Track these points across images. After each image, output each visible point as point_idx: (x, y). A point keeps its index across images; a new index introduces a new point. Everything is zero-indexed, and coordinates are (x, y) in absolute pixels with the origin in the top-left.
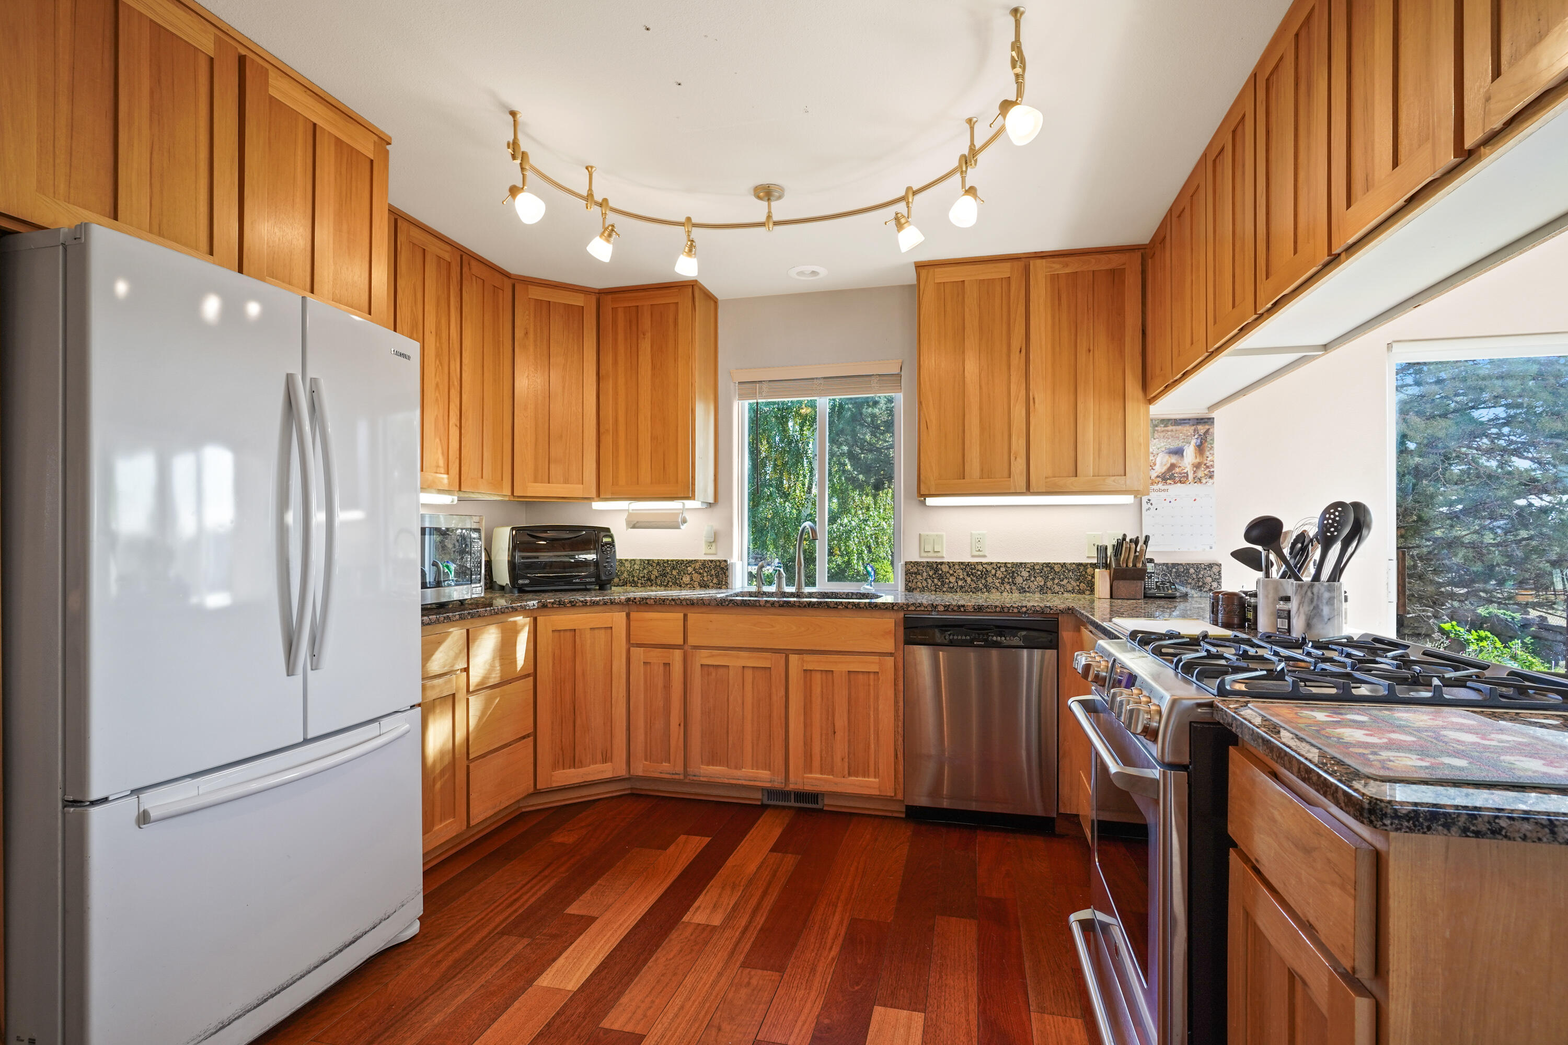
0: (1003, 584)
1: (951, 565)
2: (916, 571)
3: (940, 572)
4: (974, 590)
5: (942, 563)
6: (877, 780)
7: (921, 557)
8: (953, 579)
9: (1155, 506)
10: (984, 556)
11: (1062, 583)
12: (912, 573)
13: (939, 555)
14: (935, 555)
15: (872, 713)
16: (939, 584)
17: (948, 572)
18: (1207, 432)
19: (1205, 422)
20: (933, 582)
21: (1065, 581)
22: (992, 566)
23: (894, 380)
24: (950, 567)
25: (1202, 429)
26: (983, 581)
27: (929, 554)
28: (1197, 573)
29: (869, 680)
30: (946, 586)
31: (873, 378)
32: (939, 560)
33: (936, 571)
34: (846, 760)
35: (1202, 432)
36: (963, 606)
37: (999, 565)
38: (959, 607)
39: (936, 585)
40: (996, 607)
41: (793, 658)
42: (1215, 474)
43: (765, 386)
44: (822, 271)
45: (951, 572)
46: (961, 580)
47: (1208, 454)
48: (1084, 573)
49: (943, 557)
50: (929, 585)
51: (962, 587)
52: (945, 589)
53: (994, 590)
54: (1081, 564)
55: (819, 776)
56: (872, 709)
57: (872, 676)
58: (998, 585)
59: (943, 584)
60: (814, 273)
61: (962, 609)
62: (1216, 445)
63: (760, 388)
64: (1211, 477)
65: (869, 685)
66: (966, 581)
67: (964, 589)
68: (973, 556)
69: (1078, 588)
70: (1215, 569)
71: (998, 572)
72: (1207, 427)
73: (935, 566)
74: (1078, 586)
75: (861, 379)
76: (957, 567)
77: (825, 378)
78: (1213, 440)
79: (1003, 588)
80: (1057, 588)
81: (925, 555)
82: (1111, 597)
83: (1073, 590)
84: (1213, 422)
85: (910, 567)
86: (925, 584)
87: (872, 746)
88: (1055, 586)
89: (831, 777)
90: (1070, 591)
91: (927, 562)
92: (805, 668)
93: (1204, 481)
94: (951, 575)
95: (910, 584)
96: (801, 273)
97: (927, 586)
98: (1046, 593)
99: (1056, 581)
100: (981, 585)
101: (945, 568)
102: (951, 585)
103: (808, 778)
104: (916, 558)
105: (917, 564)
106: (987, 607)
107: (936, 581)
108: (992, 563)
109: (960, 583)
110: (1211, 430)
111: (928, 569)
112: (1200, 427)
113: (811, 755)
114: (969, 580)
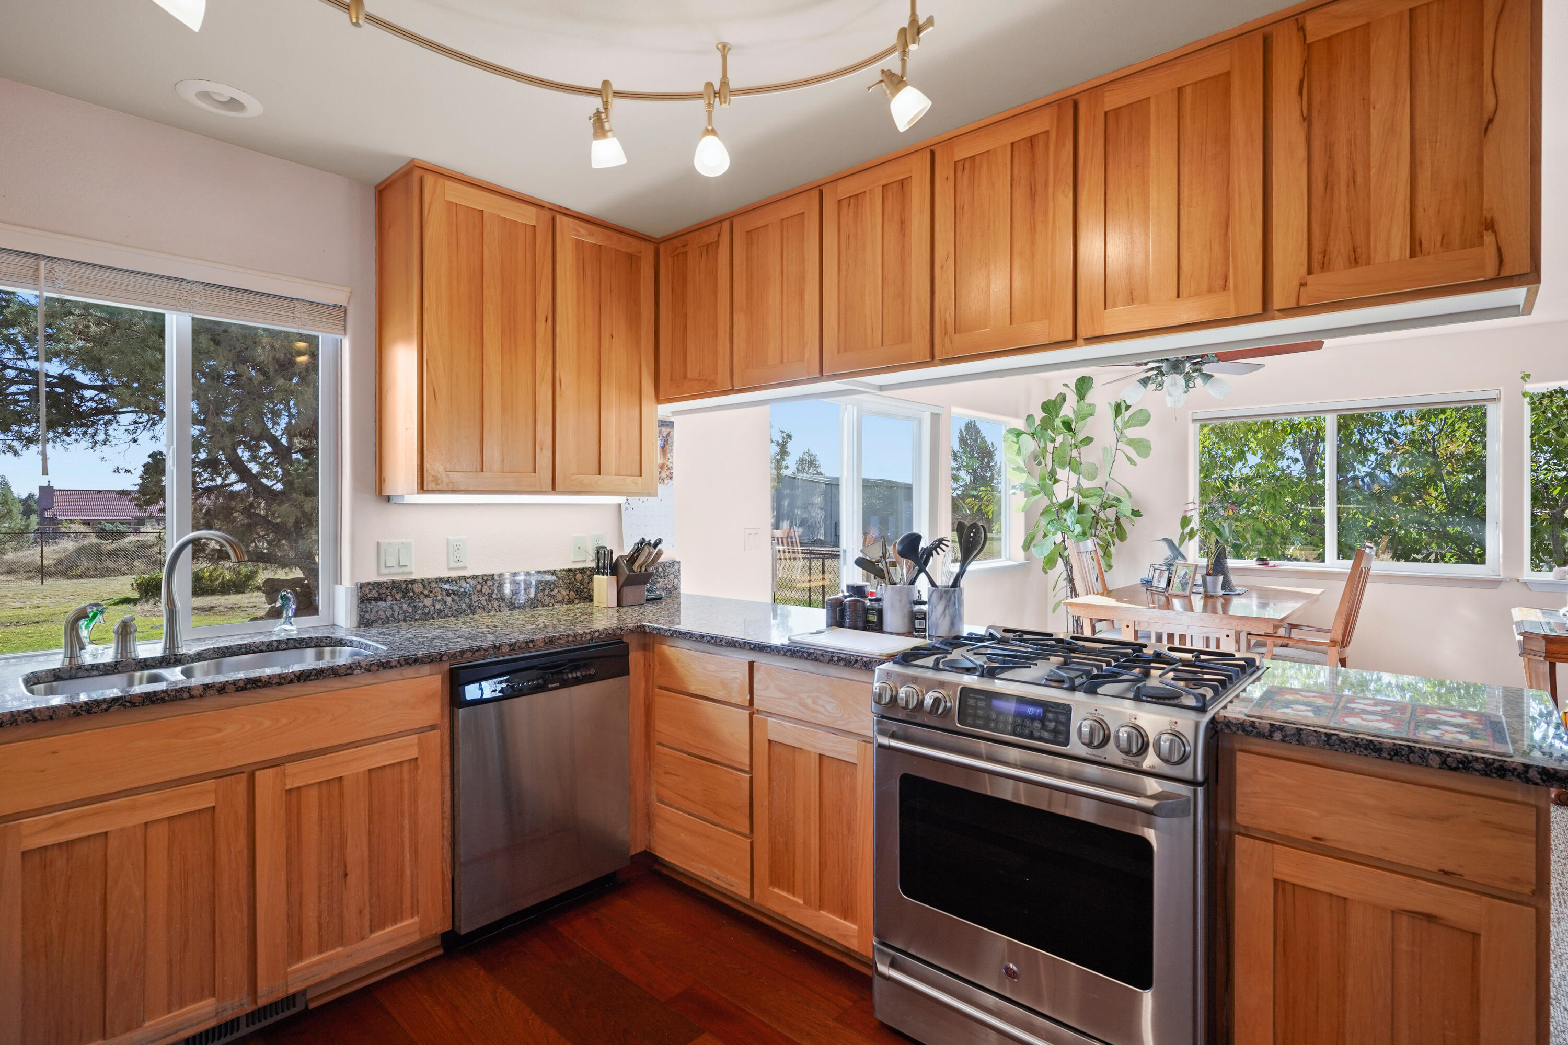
0: (490, 601)
1: (425, 583)
2: (376, 595)
3: (411, 594)
4: (455, 613)
5: (413, 582)
6: (416, 919)
7: (379, 574)
8: (428, 602)
9: (631, 506)
10: (465, 568)
11: (552, 593)
12: (369, 600)
13: (406, 570)
14: (401, 570)
15: (406, 822)
16: (410, 610)
17: (422, 593)
18: (668, 435)
19: (667, 425)
20: (401, 608)
21: (556, 591)
22: (478, 580)
23: (338, 314)
24: (424, 586)
25: (665, 431)
26: (467, 600)
27: (392, 570)
28: (664, 570)
29: (401, 772)
30: (420, 612)
31: (298, 304)
32: (408, 578)
33: (405, 593)
34: (367, 912)
35: (665, 434)
36: (532, 641)
37: (485, 578)
38: (527, 643)
39: (405, 612)
40: (568, 636)
41: (264, 778)
42: (674, 475)
43: (59, 269)
44: (254, 107)
45: (426, 592)
46: (439, 601)
47: (669, 455)
48: (573, 580)
49: (412, 573)
50: (396, 614)
51: (440, 611)
52: (417, 617)
53: (479, 611)
54: (570, 570)
55: (320, 957)
56: (407, 815)
57: (406, 767)
58: (485, 603)
59: (415, 609)
60: (233, 104)
61: (531, 645)
62: (675, 448)
63: (50, 271)
64: (671, 478)
65: (402, 781)
66: (445, 602)
67: (442, 614)
68: (450, 569)
69: (567, 597)
70: (676, 567)
71: (485, 587)
72: (669, 430)
73: (404, 586)
74: (568, 595)
75: (279, 302)
76: (433, 585)
77: (204, 284)
78: (672, 443)
79: (490, 607)
80: (547, 600)
81: (387, 571)
82: (619, 604)
83: (563, 600)
84: (673, 426)
85: (368, 591)
86: (389, 613)
87: (408, 872)
88: (546, 597)
89: (339, 949)
90: (560, 602)
91: (393, 582)
92: (288, 787)
93: (666, 482)
94: (426, 596)
95: (367, 616)
96: (205, 96)
97: (392, 616)
98: (537, 607)
99: (547, 592)
100: (464, 606)
101: (418, 588)
102: (426, 610)
103: (296, 971)
104: (373, 578)
105: (378, 585)
106: (559, 638)
107: (405, 606)
108: (477, 577)
109: (438, 606)
110: (671, 433)
111: (394, 591)
112: (663, 429)
113: (300, 931)
114: (449, 600)
